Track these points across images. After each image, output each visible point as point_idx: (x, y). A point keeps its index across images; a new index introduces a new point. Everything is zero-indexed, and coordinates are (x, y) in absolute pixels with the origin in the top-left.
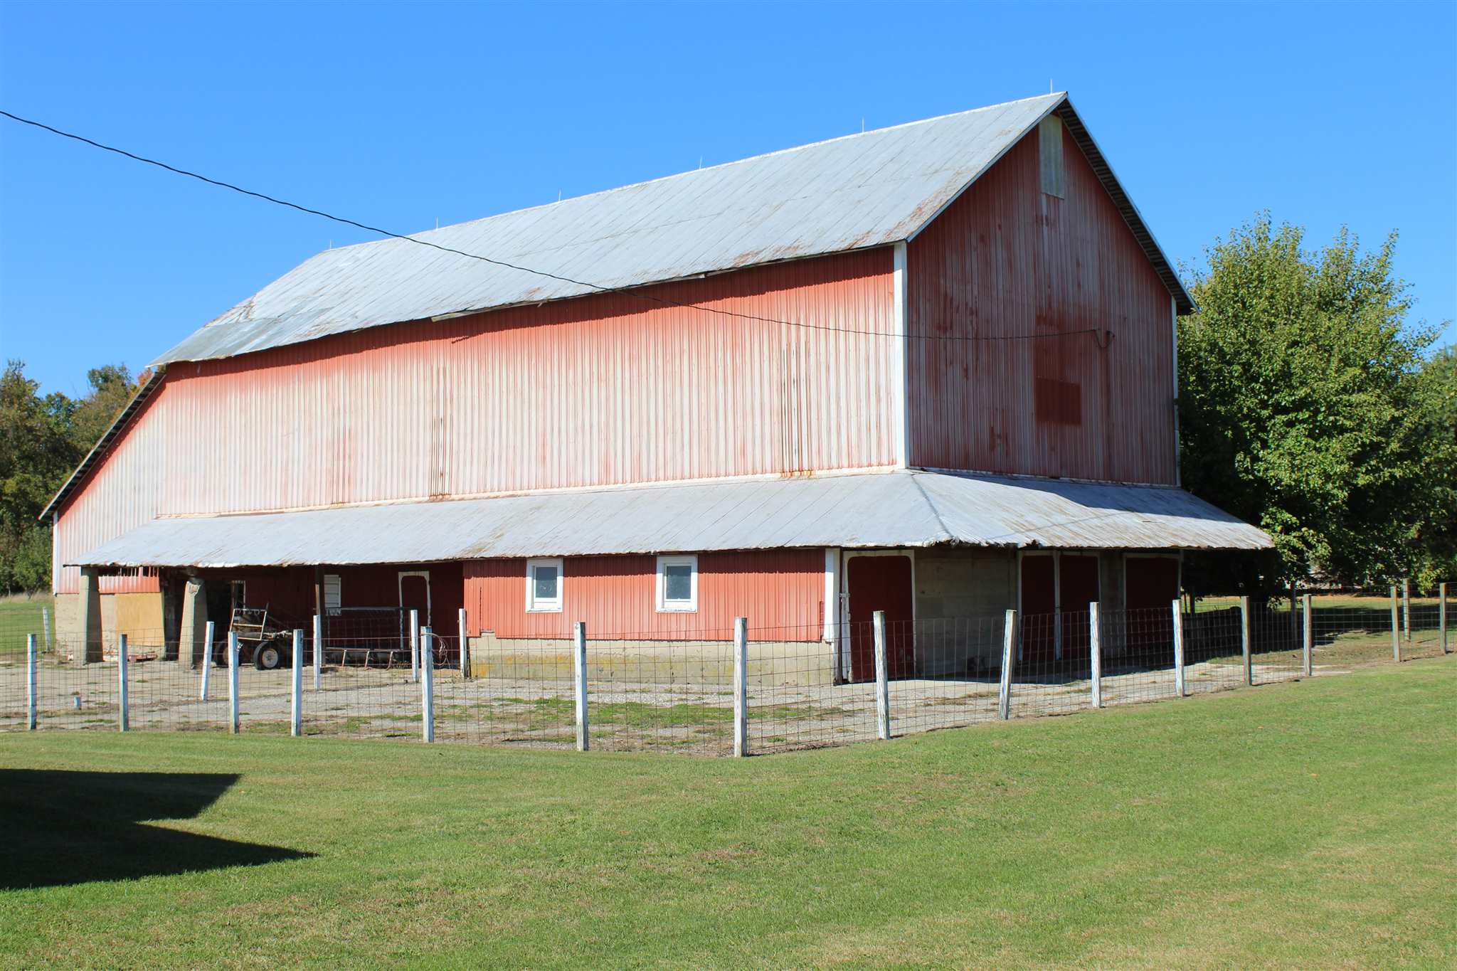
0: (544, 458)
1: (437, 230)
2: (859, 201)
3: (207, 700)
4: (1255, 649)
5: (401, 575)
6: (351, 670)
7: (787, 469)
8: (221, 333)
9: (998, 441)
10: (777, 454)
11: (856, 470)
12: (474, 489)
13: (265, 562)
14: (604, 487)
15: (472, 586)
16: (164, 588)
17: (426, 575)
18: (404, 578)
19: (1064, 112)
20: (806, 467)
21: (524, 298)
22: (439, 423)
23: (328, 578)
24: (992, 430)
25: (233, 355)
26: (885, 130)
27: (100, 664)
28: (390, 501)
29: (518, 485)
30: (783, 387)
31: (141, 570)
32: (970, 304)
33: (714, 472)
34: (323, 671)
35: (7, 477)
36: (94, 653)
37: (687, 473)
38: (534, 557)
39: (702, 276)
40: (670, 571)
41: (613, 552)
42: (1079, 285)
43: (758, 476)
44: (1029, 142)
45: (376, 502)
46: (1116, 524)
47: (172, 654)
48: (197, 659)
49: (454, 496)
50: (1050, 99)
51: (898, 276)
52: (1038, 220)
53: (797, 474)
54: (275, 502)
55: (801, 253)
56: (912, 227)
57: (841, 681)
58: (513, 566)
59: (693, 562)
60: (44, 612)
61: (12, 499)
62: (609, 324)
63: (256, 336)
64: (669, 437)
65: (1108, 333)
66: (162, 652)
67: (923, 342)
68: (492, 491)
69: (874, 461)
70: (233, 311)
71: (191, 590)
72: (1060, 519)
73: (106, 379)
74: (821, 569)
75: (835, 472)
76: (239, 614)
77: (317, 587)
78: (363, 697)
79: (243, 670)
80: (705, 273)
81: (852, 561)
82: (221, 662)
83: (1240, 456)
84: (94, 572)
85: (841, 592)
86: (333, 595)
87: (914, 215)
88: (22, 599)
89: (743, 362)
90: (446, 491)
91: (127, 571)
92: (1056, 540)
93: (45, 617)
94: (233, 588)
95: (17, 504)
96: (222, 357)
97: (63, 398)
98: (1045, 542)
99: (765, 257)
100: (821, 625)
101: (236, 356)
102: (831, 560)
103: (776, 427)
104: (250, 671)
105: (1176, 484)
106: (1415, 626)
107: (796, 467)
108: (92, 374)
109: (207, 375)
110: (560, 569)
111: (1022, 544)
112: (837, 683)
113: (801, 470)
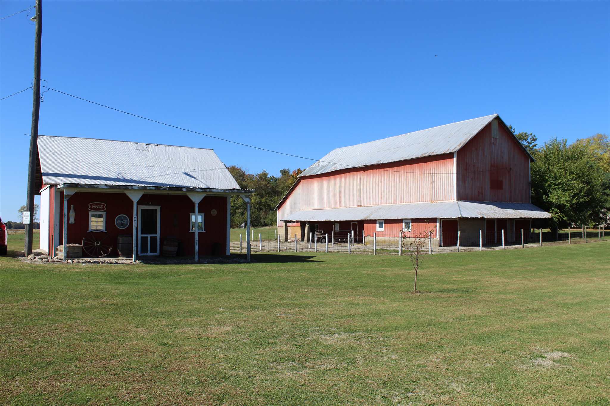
0: (382, 198)
1: (360, 144)
2: (449, 141)
3: (310, 248)
4: (543, 241)
5: (352, 223)
6: (340, 244)
7: (432, 200)
8: (313, 169)
9: (480, 194)
10: (430, 197)
11: (446, 201)
12: (367, 204)
13: (322, 220)
14: (394, 204)
15: (365, 225)
16: (301, 226)
17: (357, 223)
18: (352, 224)
19: (498, 118)
20: (436, 200)
21: (377, 163)
22: (360, 190)
23: (336, 224)
24: (479, 192)
25: (315, 174)
26: (458, 122)
27: (287, 242)
28: (349, 207)
29: (376, 204)
30: (431, 183)
31: (296, 222)
32: (473, 164)
33: (417, 201)
34: (334, 244)
35: (263, 198)
36: (286, 239)
37: (411, 201)
38: (378, 220)
39: (414, 159)
40: (406, 223)
41: (394, 219)
42: (502, 157)
43: (426, 202)
44: (489, 125)
45: (346, 207)
46: (507, 213)
47: (303, 240)
48: (308, 241)
49: (363, 206)
50: (494, 116)
51: (455, 159)
52: (491, 144)
53: (434, 202)
54: (325, 207)
55: (434, 154)
56: (458, 148)
57: (440, 246)
58: (374, 221)
59: (410, 221)
60: (275, 230)
61: (264, 203)
62: (395, 169)
63: (320, 170)
64: (408, 193)
65: (510, 168)
66: (300, 240)
67: (461, 174)
68: (371, 205)
69: (450, 199)
70: (315, 164)
71: (307, 226)
72: (492, 211)
73: (284, 172)
74: (436, 223)
75: (442, 201)
76: (317, 231)
77: (333, 225)
78: (342, 248)
79: (318, 243)
80: (415, 158)
81: (443, 221)
82: (313, 241)
83: (544, 196)
84: (286, 222)
85: (440, 227)
86: (337, 227)
87: (459, 146)
88: (267, 228)
89: (423, 178)
90: (361, 205)
91: (293, 222)
92: (489, 216)
93: (275, 232)
94: (316, 225)
95: (265, 205)
96: (313, 175)
97: (274, 177)
98: (485, 217)
99: (427, 155)
100: (436, 234)
101: (316, 175)
102: (438, 221)
103: (430, 192)
104: (319, 244)
105: (530, 202)
106: (587, 237)
107: (434, 200)
108: (281, 171)
109: (310, 179)
110: (384, 222)
111: (479, 217)
112: (439, 247)
113: (435, 201)
